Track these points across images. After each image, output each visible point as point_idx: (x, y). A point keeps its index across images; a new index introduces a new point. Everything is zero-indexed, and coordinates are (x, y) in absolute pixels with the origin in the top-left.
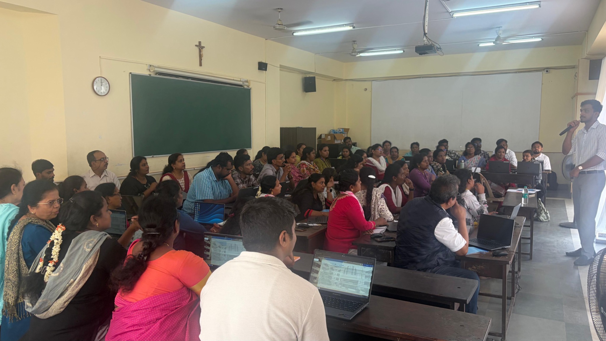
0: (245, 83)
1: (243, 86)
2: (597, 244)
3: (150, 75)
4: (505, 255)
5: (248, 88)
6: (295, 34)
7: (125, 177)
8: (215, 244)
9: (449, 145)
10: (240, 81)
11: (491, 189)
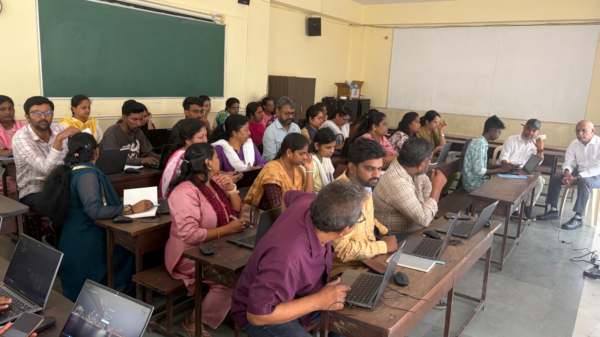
0: (215, 17)
1: (214, 22)
5: (222, 24)
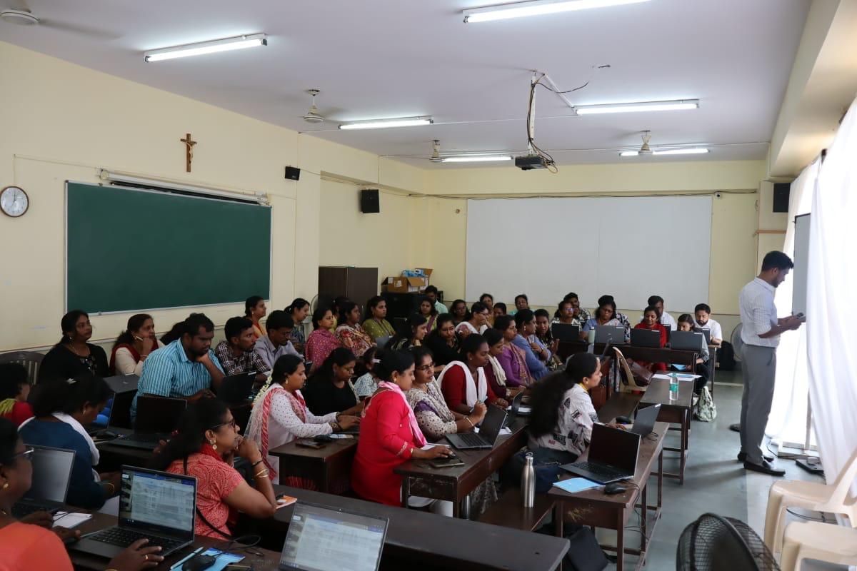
0: (262, 198)
1: (259, 204)
2: (781, 460)
3: (101, 184)
4: (621, 492)
5: (267, 206)
6: (342, 127)
7: (50, 348)
8: (139, 487)
9: (579, 300)
10: (255, 195)
11: (632, 372)
